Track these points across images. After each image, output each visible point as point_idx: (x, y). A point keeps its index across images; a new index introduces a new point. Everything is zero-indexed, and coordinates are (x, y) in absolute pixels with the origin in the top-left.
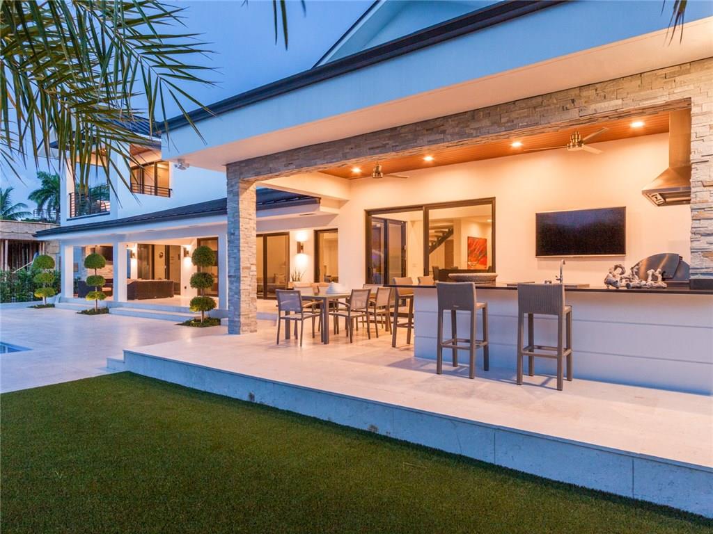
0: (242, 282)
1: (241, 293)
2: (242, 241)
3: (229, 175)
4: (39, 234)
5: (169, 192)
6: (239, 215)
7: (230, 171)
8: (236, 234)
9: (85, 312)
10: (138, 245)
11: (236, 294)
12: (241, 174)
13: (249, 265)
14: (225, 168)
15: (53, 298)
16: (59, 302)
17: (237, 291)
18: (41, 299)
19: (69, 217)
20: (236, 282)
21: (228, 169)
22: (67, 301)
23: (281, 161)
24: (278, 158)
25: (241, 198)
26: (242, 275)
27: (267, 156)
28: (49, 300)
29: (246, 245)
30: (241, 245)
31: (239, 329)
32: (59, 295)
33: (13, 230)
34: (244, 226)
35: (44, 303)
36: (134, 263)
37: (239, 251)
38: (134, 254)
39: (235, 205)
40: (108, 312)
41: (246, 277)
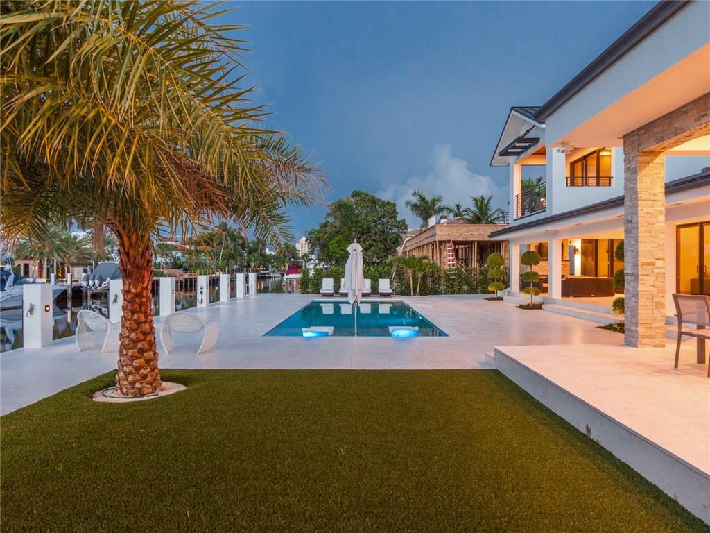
0: (640, 282)
1: (639, 296)
2: (641, 229)
3: (627, 148)
4: (493, 234)
5: (610, 180)
6: (637, 197)
7: (628, 143)
8: (634, 221)
9: (521, 307)
10: (582, 240)
11: (633, 296)
12: (640, 145)
13: (653, 260)
14: (622, 141)
15: (503, 291)
16: (508, 296)
17: (635, 293)
18: (493, 292)
19: (515, 218)
20: (634, 281)
21: (625, 142)
22: (513, 295)
23: (689, 115)
24: (686, 112)
25: (640, 175)
26: (640, 273)
27: (670, 113)
28: (500, 294)
29: (650, 234)
30: (639, 235)
31: (636, 341)
32: (508, 289)
33: (480, 232)
34: (645, 210)
35: (496, 297)
36: (578, 259)
37: (637, 242)
38: (578, 250)
39: (632, 185)
40: (541, 308)
41: (647, 275)
